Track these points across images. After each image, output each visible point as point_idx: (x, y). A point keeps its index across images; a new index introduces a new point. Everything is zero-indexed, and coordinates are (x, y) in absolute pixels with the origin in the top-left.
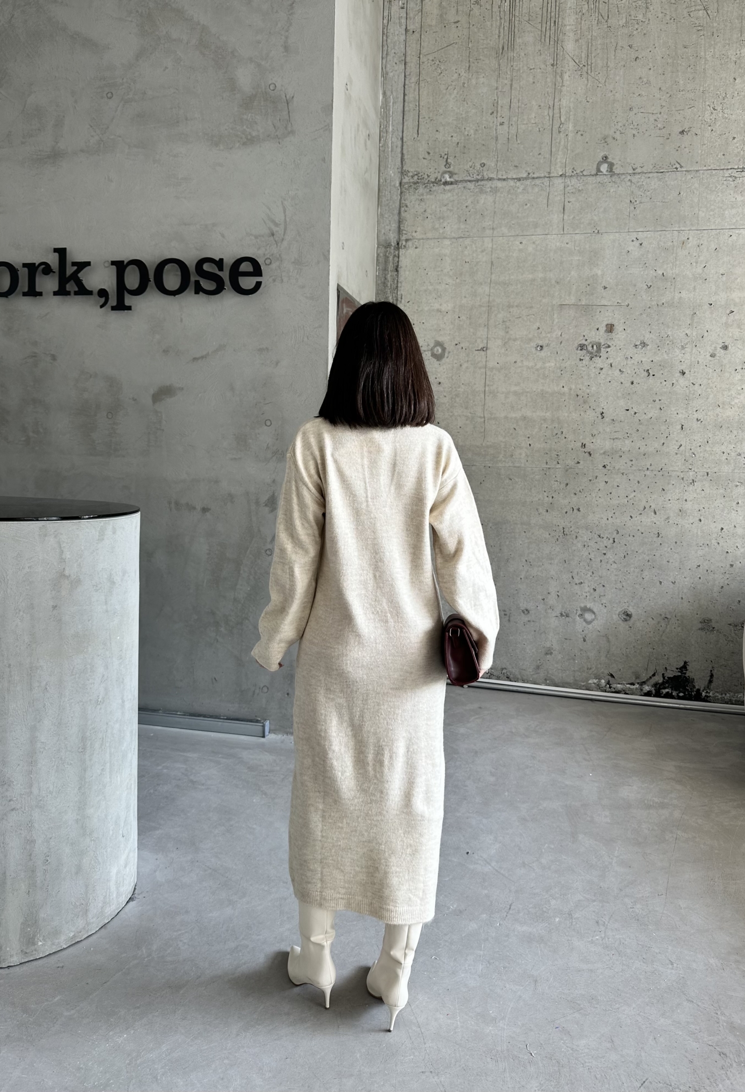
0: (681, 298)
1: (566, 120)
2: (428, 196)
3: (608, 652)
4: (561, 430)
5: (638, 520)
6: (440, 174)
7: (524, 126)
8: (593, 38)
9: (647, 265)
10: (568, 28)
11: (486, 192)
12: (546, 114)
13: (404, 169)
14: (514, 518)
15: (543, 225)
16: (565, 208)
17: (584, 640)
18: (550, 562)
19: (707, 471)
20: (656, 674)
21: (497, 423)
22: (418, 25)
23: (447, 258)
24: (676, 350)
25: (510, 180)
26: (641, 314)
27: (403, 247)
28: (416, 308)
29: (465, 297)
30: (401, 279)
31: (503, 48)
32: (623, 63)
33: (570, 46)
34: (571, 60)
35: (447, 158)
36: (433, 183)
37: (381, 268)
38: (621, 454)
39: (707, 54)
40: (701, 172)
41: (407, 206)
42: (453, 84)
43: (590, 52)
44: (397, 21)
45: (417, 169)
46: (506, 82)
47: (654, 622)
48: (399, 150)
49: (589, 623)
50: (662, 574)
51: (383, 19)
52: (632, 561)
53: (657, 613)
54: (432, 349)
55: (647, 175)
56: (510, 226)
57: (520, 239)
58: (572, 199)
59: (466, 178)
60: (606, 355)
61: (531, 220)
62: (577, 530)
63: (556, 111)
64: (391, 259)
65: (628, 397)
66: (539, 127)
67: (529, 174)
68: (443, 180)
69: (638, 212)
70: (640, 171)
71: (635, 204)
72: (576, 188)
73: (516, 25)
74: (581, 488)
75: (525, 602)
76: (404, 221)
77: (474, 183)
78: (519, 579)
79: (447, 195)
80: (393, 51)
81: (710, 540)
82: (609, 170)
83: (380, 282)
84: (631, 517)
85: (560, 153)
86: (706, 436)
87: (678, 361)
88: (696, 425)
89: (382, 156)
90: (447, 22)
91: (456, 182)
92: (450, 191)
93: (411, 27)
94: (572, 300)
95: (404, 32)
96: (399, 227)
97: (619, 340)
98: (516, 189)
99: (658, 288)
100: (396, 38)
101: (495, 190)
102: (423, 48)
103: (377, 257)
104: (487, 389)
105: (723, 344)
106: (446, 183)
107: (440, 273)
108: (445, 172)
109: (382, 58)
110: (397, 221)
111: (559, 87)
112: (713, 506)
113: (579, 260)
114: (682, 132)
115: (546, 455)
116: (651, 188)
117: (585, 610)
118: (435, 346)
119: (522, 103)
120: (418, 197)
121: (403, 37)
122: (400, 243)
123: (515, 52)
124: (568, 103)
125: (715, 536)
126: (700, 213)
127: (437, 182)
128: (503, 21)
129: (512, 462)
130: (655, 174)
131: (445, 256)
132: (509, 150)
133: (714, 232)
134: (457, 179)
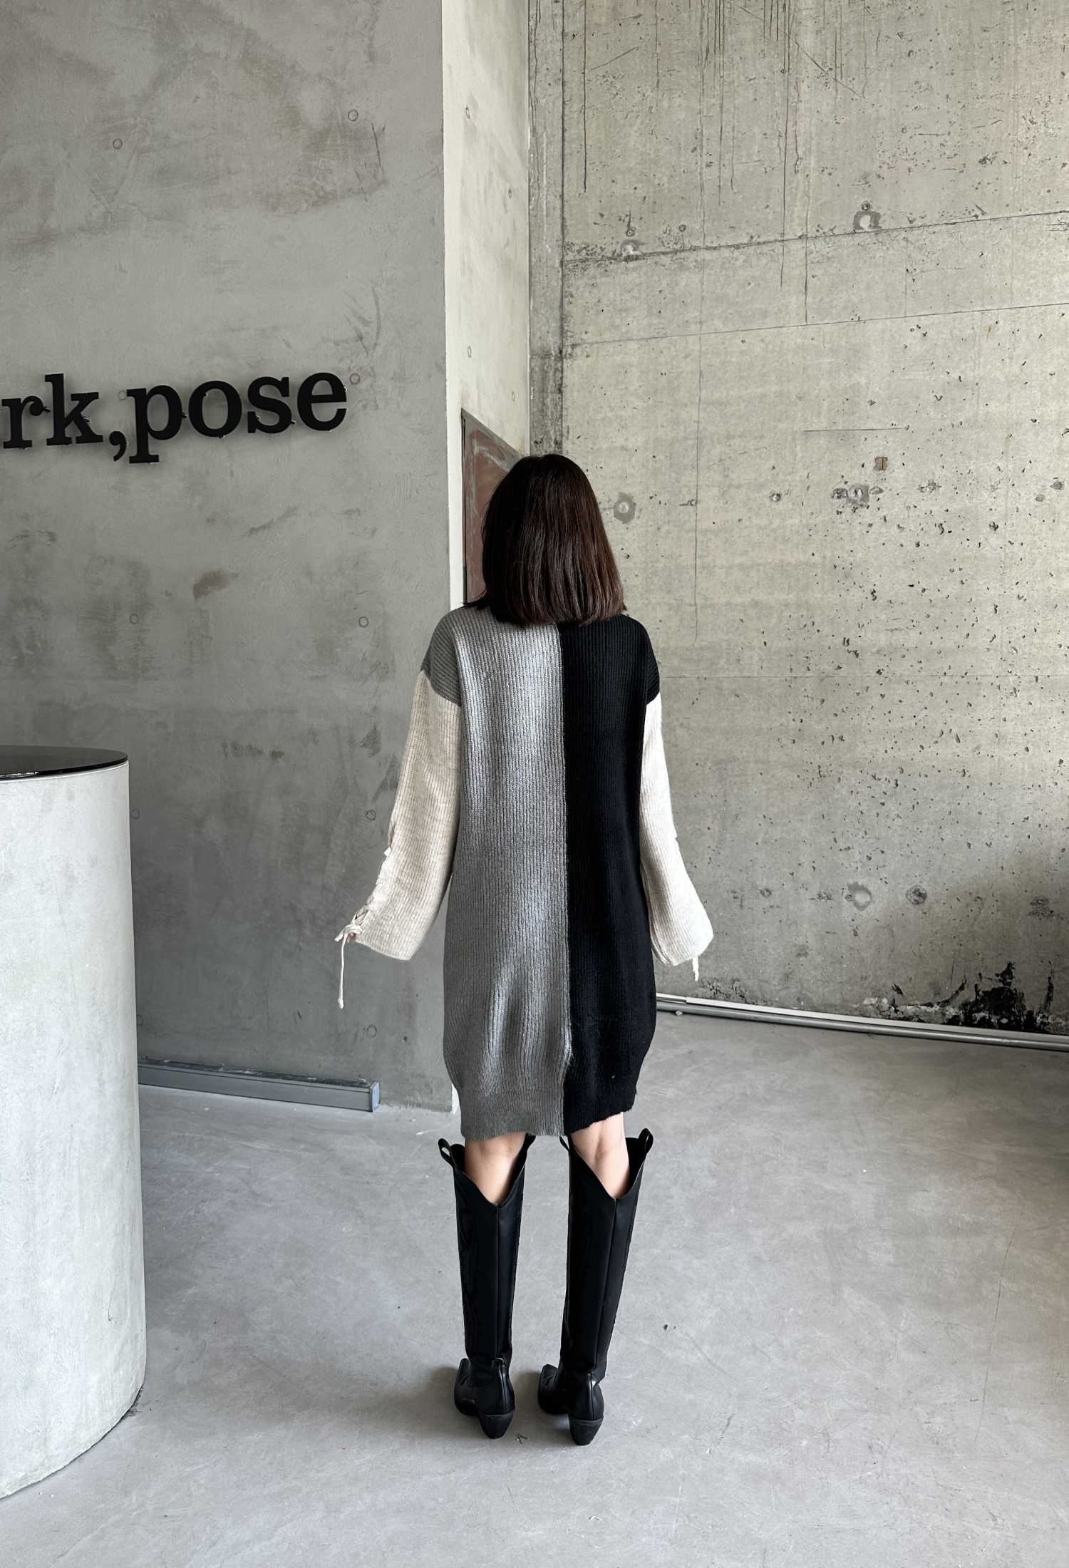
0: (988, 413)
1: (805, 152)
2: (603, 279)
3: (892, 951)
4: (812, 620)
5: (932, 752)
6: (619, 246)
7: (742, 165)
8: (843, 27)
9: (934, 365)
10: (804, 13)
11: (688, 269)
12: (775, 144)
13: (566, 240)
14: (745, 753)
15: (776, 314)
16: (808, 286)
17: (856, 935)
18: (800, 817)
19: (1036, 674)
20: (966, 986)
21: (716, 612)
22: (580, 25)
23: (633, 369)
24: (983, 492)
25: (723, 249)
26: (928, 440)
27: (568, 356)
28: (590, 446)
29: (662, 426)
30: (567, 404)
31: (708, 52)
32: (890, 61)
33: (807, 40)
34: (810, 61)
35: (630, 221)
36: (609, 259)
37: (536, 389)
38: (905, 652)
39: (1019, 38)
40: (1015, 219)
41: (572, 296)
42: (635, 109)
43: (838, 47)
44: (549, 21)
45: (587, 241)
46: (713, 101)
47: (960, 904)
48: (558, 213)
49: (862, 908)
50: (970, 833)
51: (529, 20)
52: (924, 813)
53: (966, 891)
54: (615, 507)
55: (931, 230)
56: (726, 318)
57: (741, 335)
58: (818, 272)
59: (659, 250)
60: (877, 505)
61: (758, 306)
62: (840, 770)
63: (791, 140)
64: (551, 374)
65: (911, 567)
66: (765, 166)
67: (752, 237)
68: (624, 254)
69: (919, 284)
70: (920, 224)
71: (914, 273)
72: (823, 256)
73: (726, 15)
74: (844, 706)
75: (765, 879)
76: (569, 318)
77: (670, 255)
78: (754, 844)
79: (631, 276)
80: (545, 66)
81: (1043, 780)
82: (873, 225)
83: (535, 410)
84: (922, 747)
85: (798, 203)
86: (1032, 622)
87: (987, 510)
88: (1015, 603)
89: (533, 223)
90: (623, 17)
91: (644, 256)
92: (634, 269)
93: (570, 29)
94: (823, 423)
95: (560, 37)
96: (562, 327)
97: (896, 481)
98: (733, 262)
99: (953, 400)
100: (549, 47)
101: (702, 265)
102: (589, 58)
103: (531, 372)
104: (698, 563)
105: (1055, 481)
106: (629, 258)
107: (623, 392)
108: (627, 243)
109: (529, 78)
110: (558, 317)
111: (794, 104)
112: (1046, 728)
113: (831, 363)
114: (983, 161)
115: (790, 658)
116: (939, 248)
117: (856, 888)
118: (619, 502)
119: (738, 131)
120: (589, 281)
121: (559, 45)
122: (564, 351)
123: (726, 55)
124: (808, 126)
125: (1050, 772)
126: (1015, 282)
127: (615, 257)
128: (706, 11)
129: (739, 671)
130: (944, 227)
131: (631, 366)
132: (722, 204)
133: (1037, 311)
134: (645, 252)
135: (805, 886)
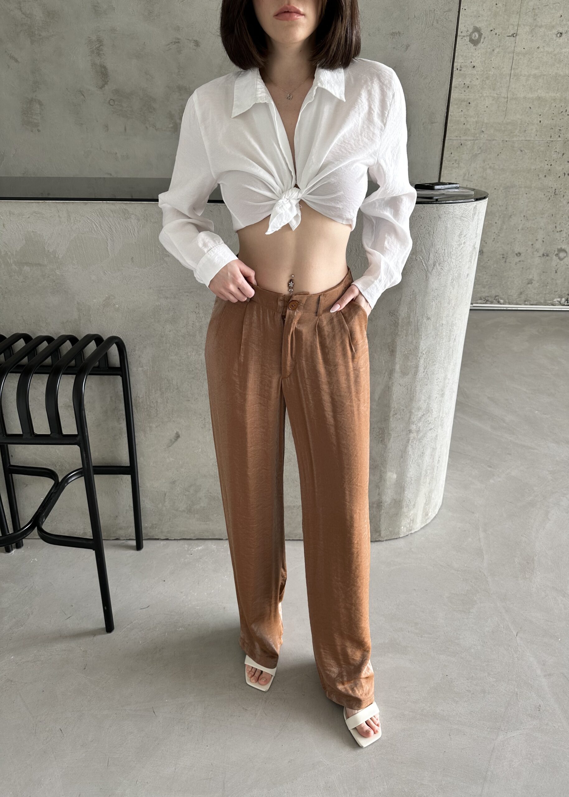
4: (566, 109)
14: (520, 183)
17: (556, 272)
18: (541, 216)
21: (517, 103)
49: (561, 259)
54: (470, 35)
62: (565, 191)
75: (519, 248)
78: (517, 230)
104: (512, 72)
115: (551, 130)
117: (561, 250)
118: (473, 32)
129: (525, 137)
135: (537, 251)
